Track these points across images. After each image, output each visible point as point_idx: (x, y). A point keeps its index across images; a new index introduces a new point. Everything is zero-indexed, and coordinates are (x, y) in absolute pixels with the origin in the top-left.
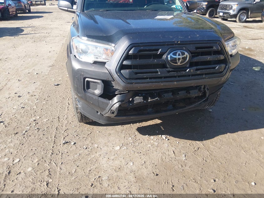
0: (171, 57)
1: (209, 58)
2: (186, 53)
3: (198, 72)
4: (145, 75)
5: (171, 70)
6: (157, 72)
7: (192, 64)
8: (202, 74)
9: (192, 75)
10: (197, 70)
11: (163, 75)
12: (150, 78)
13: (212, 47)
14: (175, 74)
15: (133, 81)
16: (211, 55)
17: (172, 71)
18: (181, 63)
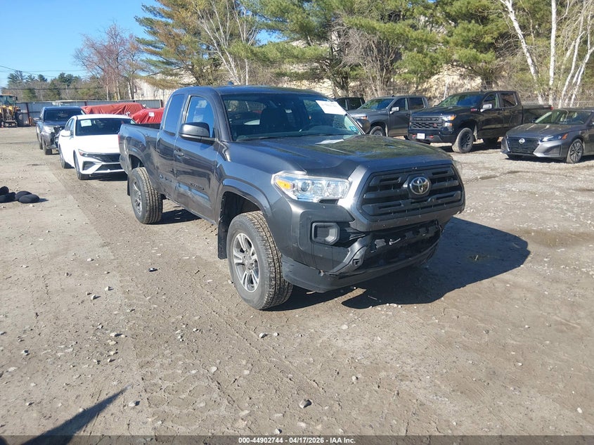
0: (413, 185)
1: (447, 184)
2: (426, 180)
3: (440, 201)
4: (389, 210)
5: (413, 201)
6: (400, 204)
7: (432, 193)
8: (443, 204)
9: (435, 206)
10: (438, 199)
11: (407, 208)
12: (394, 213)
13: (446, 172)
14: (417, 205)
15: (377, 217)
16: (446, 181)
17: (414, 203)
18: (424, 191)
